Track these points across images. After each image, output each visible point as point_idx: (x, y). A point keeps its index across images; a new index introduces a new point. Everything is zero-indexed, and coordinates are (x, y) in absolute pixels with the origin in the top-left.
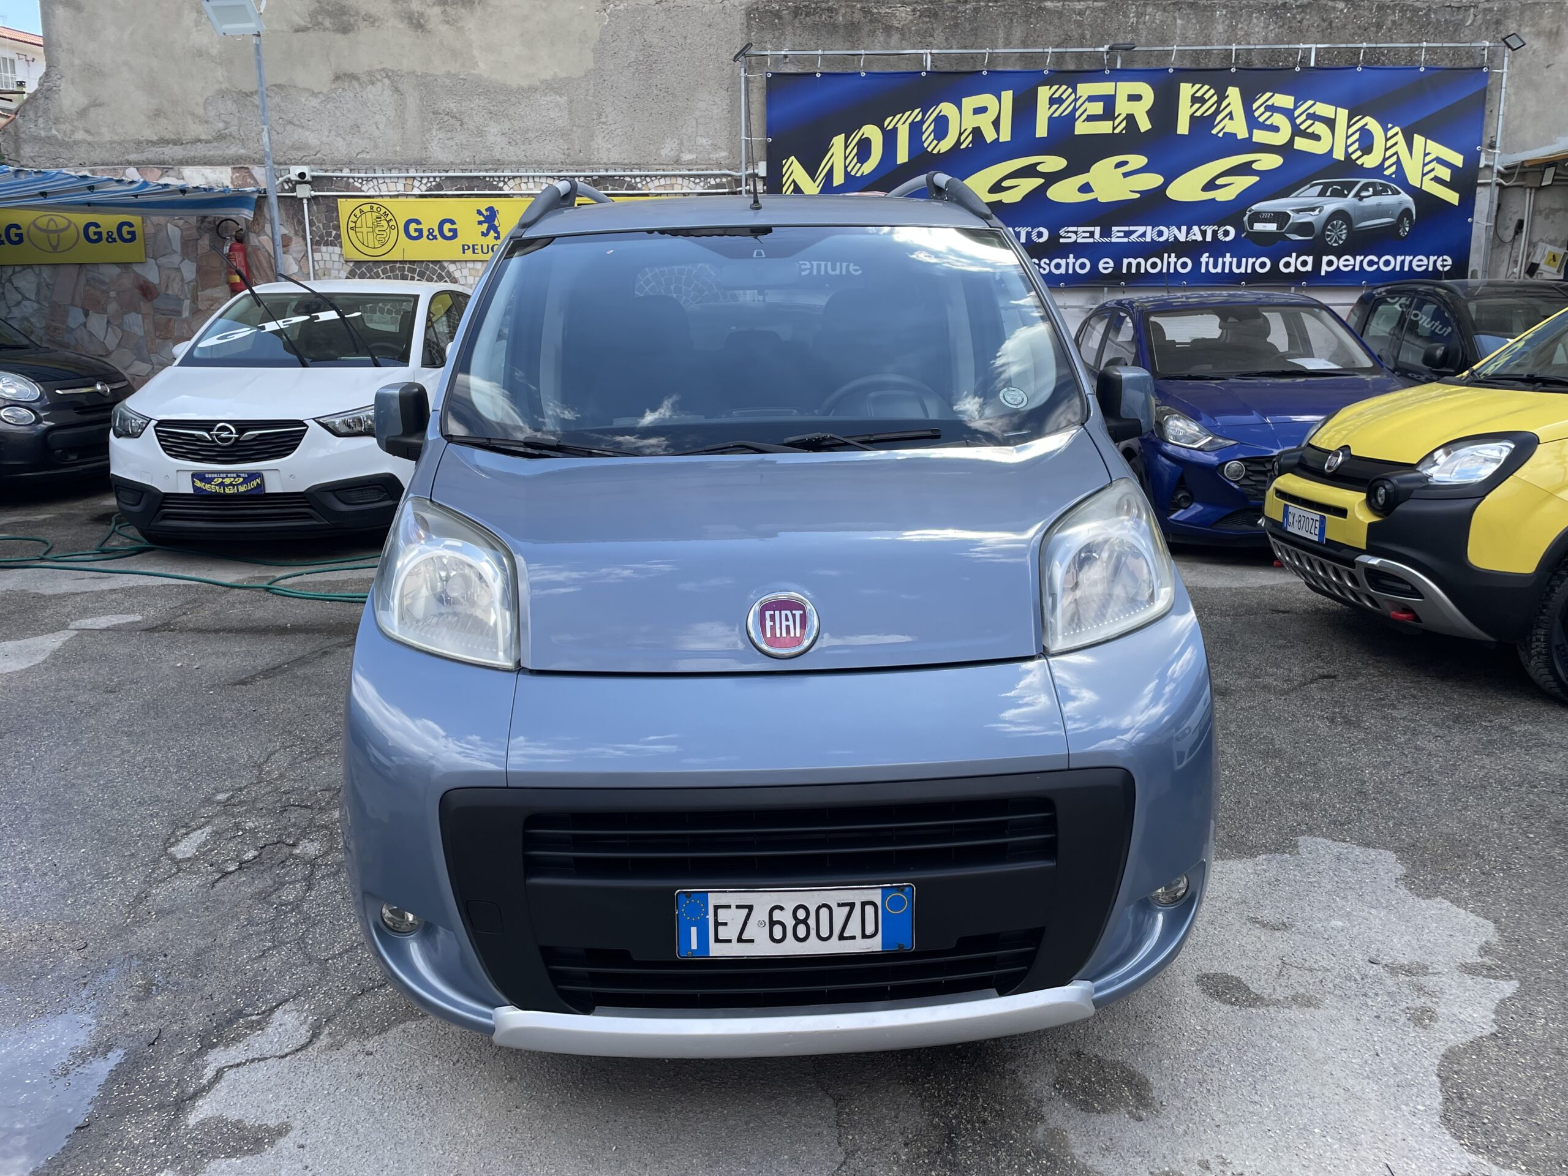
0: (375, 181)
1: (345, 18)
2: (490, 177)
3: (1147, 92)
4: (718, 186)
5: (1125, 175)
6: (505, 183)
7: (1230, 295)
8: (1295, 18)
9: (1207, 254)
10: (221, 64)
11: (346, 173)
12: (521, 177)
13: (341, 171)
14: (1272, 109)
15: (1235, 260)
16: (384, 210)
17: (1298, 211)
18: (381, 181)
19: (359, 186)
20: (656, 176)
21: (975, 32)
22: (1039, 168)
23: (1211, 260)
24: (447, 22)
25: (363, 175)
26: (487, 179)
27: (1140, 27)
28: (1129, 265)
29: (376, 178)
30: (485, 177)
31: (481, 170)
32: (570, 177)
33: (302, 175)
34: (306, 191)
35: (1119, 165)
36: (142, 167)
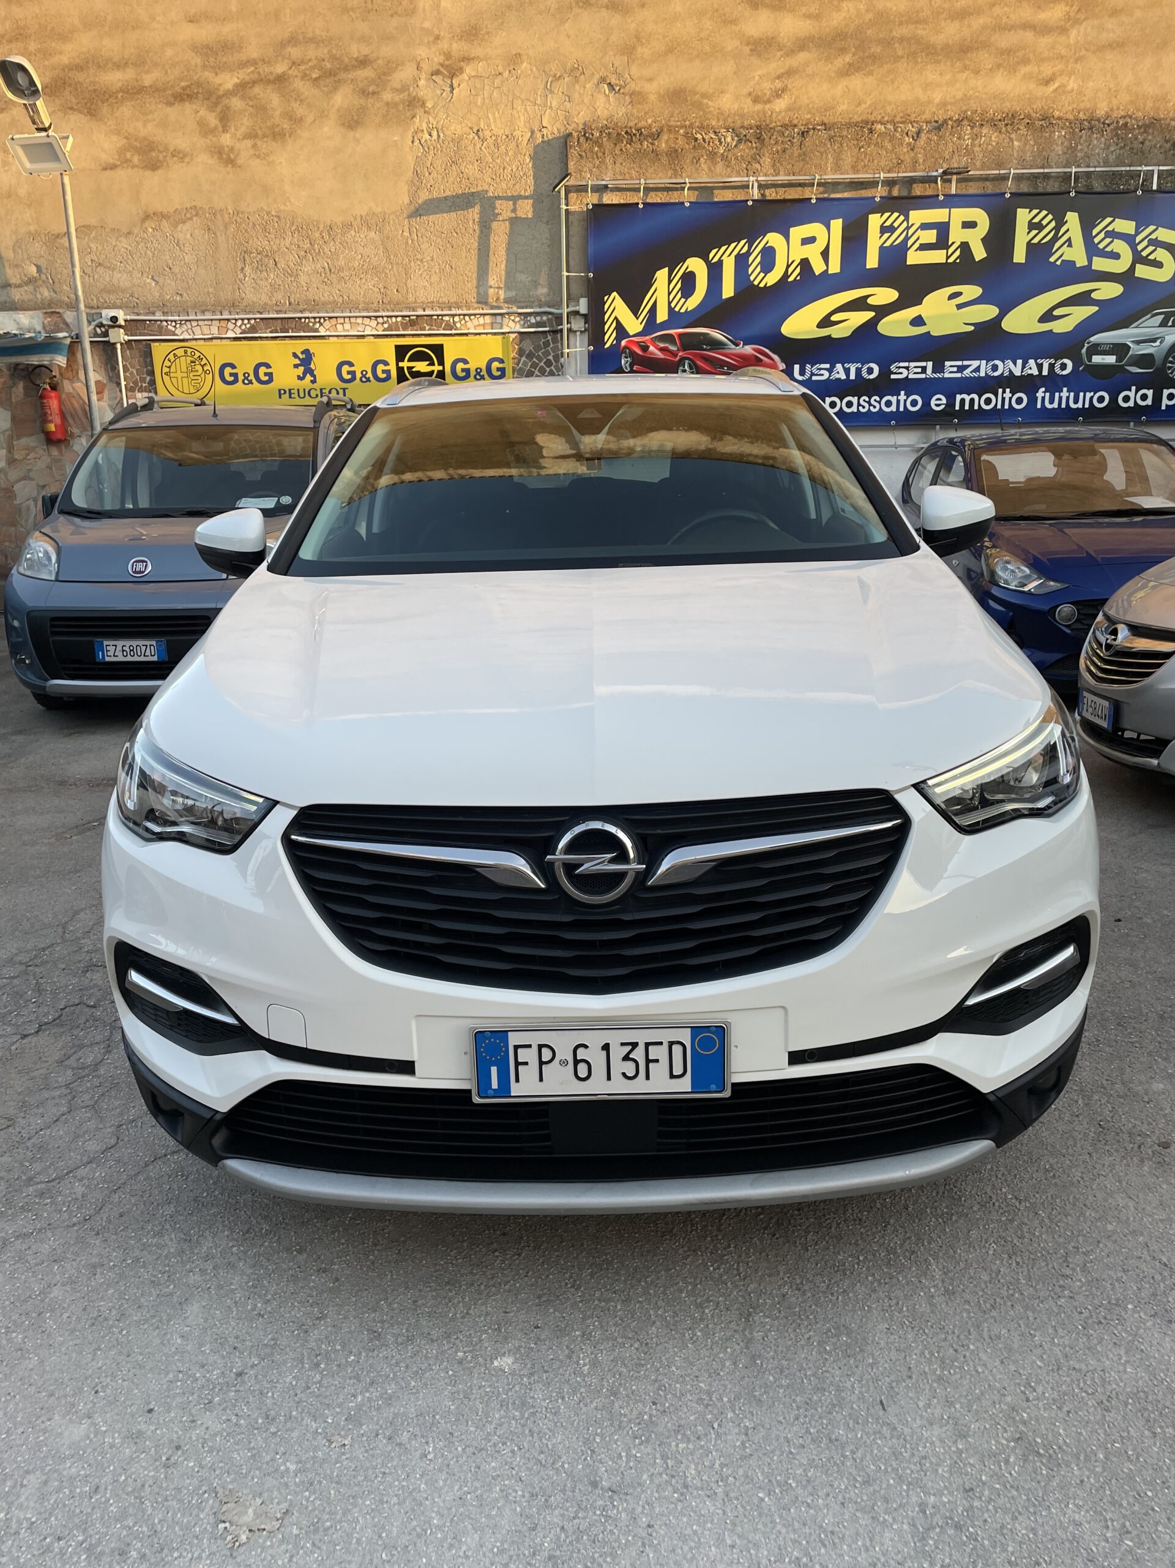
0: (188, 323)
1: (154, 154)
2: (305, 318)
3: (981, 217)
4: (538, 325)
5: (960, 307)
6: (321, 324)
7: (1066, 432)
8: (1136, 139)
9: (1043, 389)
10: (30, 206)
11: (158, 316)
12: (336, 318)
13: (154, 314)
14: (1113, 235)
15: (1072, 394)
16: (198, 354)
17: (1138, 342)
18: (194, 324)
19: (173, 329)
20: (475, 315)
21: (803, 158)
22: (870, 301)
23: (1048, 394)
24: (258, 157)
25: (177, 318)
26: (303, 320)
27: (977, 149)
28: (963, 401)
29: (190, 321)
30: (300, 318)
31: (295, 311)
32: (388, 317)
33: (114, 319)
34: (120, 336)
35: (953, 296)
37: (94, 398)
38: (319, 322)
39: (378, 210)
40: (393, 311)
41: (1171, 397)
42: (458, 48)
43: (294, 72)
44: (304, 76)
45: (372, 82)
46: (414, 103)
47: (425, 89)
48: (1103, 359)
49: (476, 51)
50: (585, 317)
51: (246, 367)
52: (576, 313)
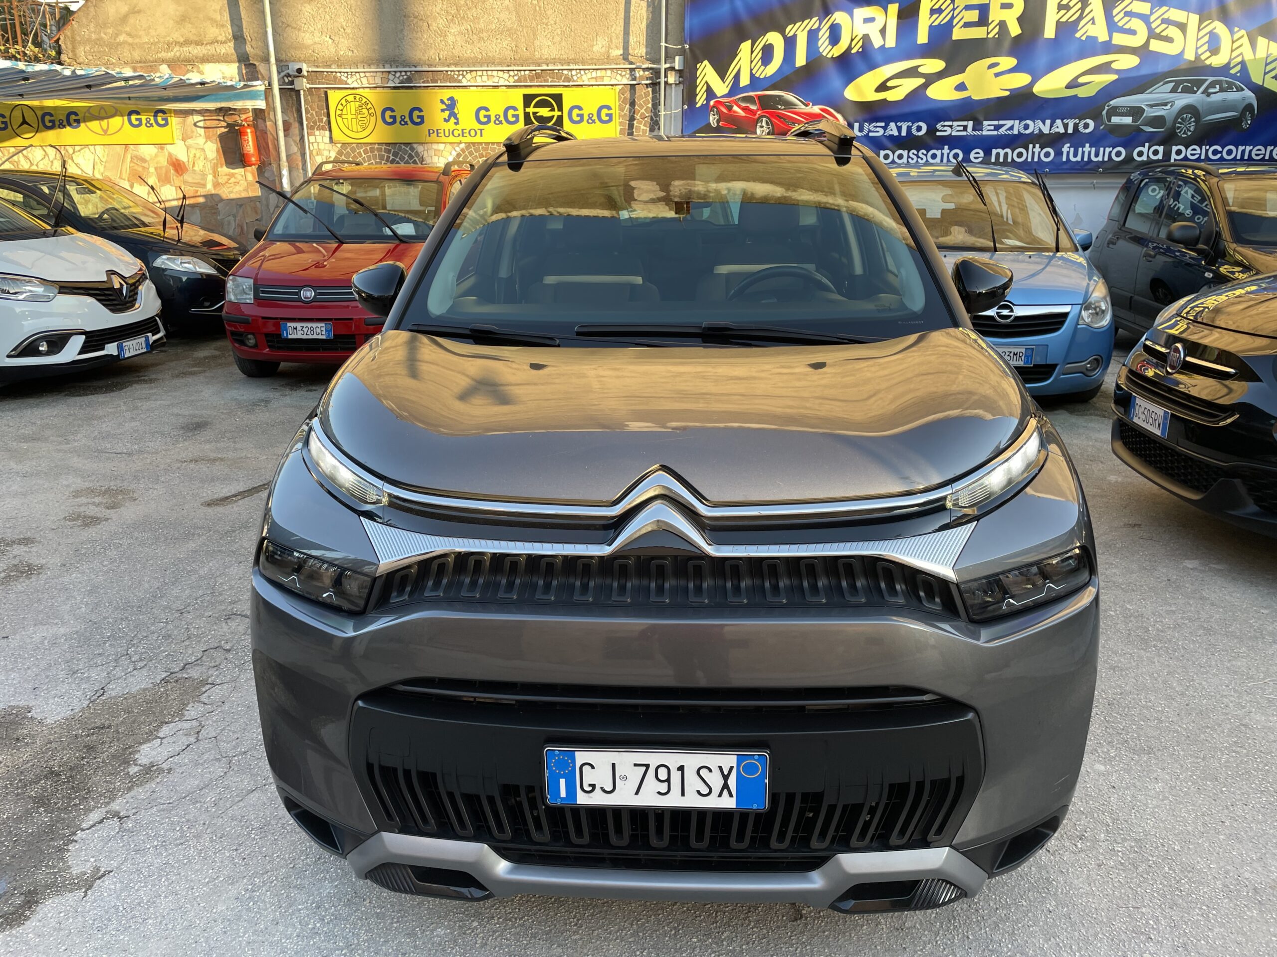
0: (357, 74)
2: (451, 71)
5: (997, 75)
6: (464, 76)
11: (334, 68)
12: (476, 71)
13: (330, 66)
14: (1131, 14)
15: (1093, 149)
17: (1152, 106)
18: (362, 75)
19: (345, 79)
20: (589, 69)
22: (920, 70)
23: (1072, 149)
25: (348, 70)
26: (449, 73)
28: (998, 154)
29: (359, 72)
30: (447, 71)
31: (443, 65)
32: (518, 71)
33: (299, 70)
34: (303, 84)
35: (991, 66)
36: (172, 64)
37: (281, 134)
38: (463, 74)
40: (522, 66)
41: (1179, 152)
48: (1121, 120)
50: (680, 72)
51: (402, 111)
52: (672, 69)
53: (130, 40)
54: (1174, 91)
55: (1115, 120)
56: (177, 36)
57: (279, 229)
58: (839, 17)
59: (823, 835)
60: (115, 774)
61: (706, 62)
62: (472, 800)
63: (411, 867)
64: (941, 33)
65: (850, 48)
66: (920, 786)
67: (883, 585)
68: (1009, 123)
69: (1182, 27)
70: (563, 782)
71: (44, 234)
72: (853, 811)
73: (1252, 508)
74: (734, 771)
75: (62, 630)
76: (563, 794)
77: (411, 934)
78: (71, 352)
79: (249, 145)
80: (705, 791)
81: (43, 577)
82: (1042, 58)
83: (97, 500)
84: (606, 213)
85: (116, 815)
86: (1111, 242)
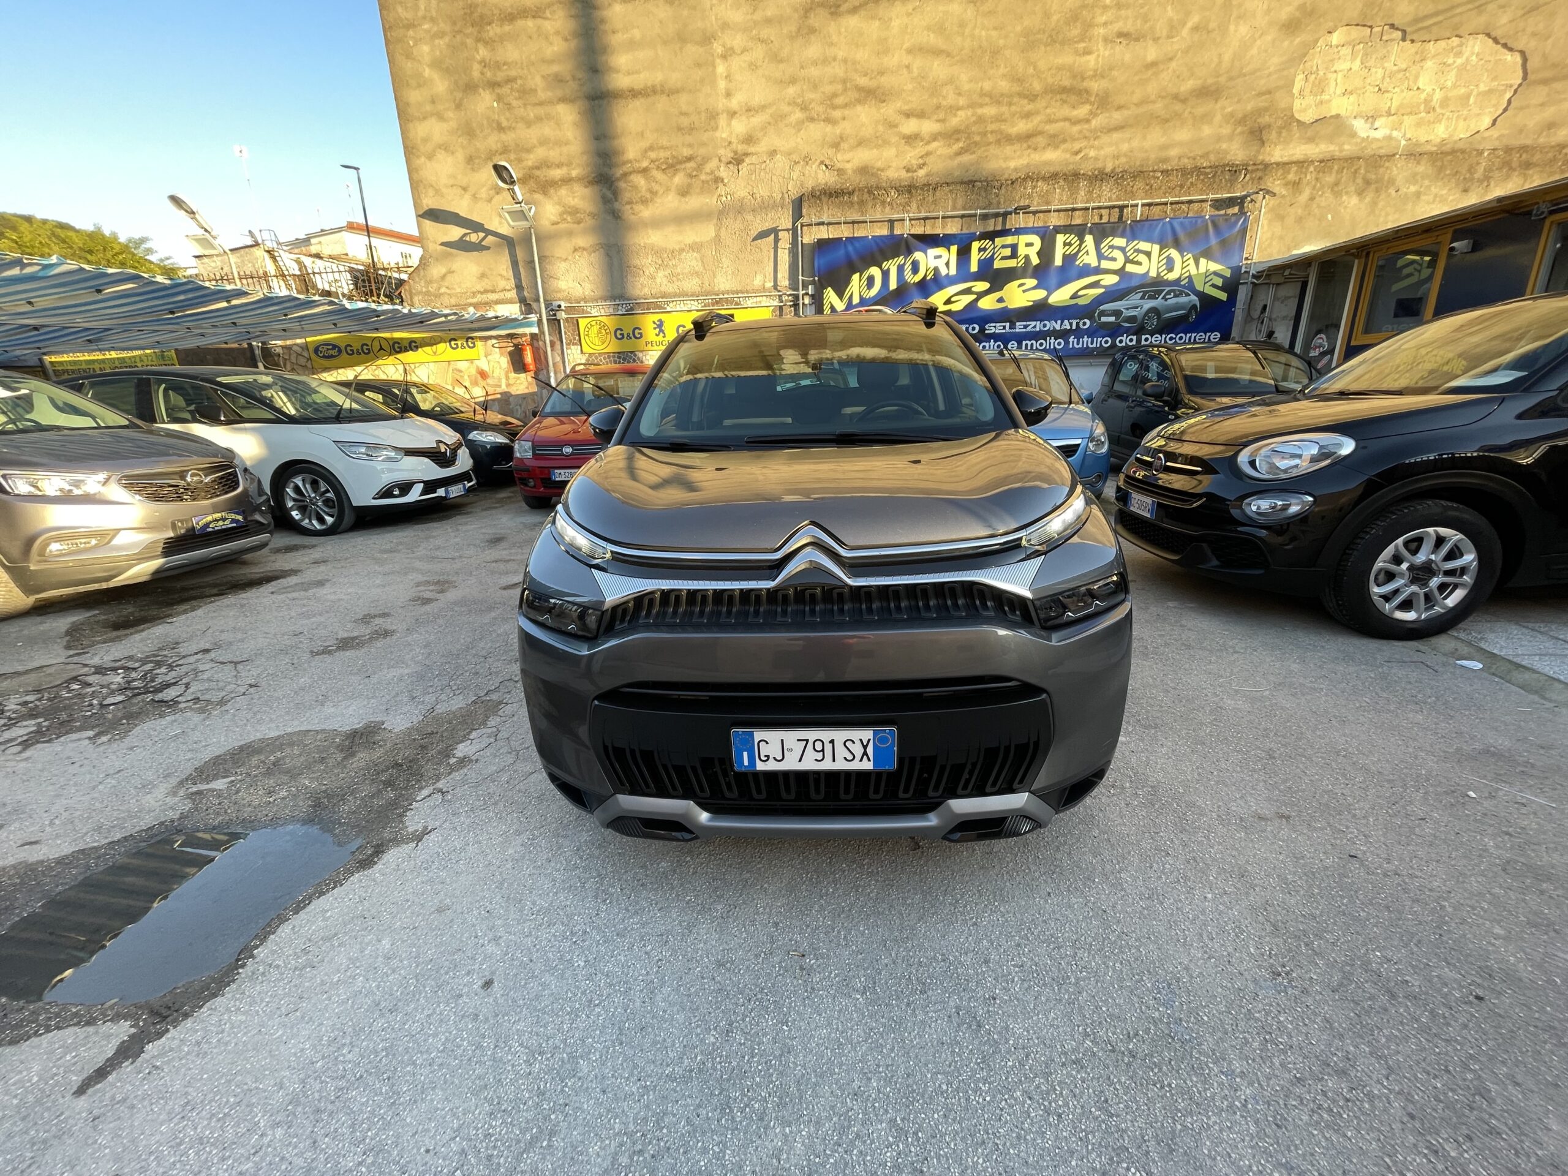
0: (597, 307)
2: (660, 302)
3: (1037, 241)
4: (786, 301)
5: (1025, 291)
6: (668, 305)
9: (1073, 337)
11: (582, 304)
12: (676, 301)
13: (578, 303)
14: (1113, 247)
15: (1090, 339)
16: (603, 324)
17: (1128, 309)
18: (601, 307)
19: (590, 311)
20: (751, 297)
22: (974, 289)
23: (1075, 340)
25: (592, 304)
26: (658, 303)
27: (1034, 194)
31: (654, 298)
32: (703, 300)
33: (559, 306)
34: (562, 315)
35: (1020, 286)
36: (476, 306)
37: (549, 349)
39: (698, 240)
40: (707, 296)
41: (1146, 340)
42: (741, 148)
43: (652, 166)
44: (658, 168)
45: (695, 169)
46: (718, 180)
47: (723, 173)
48: (1108, 319)
49: (751, 149)
50: (813, 296)
51: (627, 330)
52: (807, 294)
53: (448, 291)
54: (1142, 298)
55: (1104, 319)
56: (479, 287)
57: (548, 409)
58: (918, 255)
59: (936, 788)
60: (440, 763)
61: (829, 289)
62: (680, 770)
63: (639, 819)
64: (986, 265)
65: (925, 276)
66: (1007, 749)
67: (978, 602)
68: (1033, 323)
69: (1148, 254)
70: (745, 754)
71: (394, 418)
72: (958, 770)
73: (1215, 562)
74: (871, 742)
75: (406, 671)
76: (746, 763)
77: (644, 867)
78: (415, 495)
79: (529, 357)
80: (850, 757)
81: (394, 637)
82: (1053, 280)
83: (431, 588)
84: (764, 373)
85: (440, 791)
86: (1104, 400)
